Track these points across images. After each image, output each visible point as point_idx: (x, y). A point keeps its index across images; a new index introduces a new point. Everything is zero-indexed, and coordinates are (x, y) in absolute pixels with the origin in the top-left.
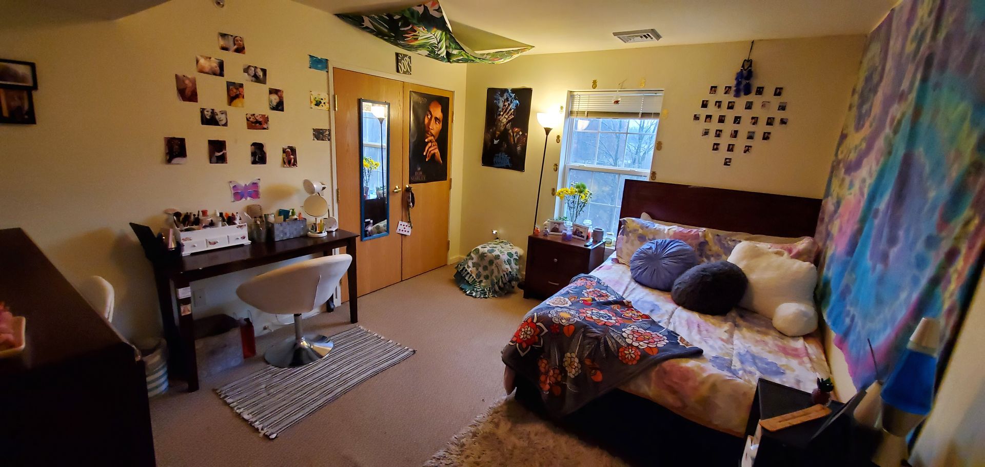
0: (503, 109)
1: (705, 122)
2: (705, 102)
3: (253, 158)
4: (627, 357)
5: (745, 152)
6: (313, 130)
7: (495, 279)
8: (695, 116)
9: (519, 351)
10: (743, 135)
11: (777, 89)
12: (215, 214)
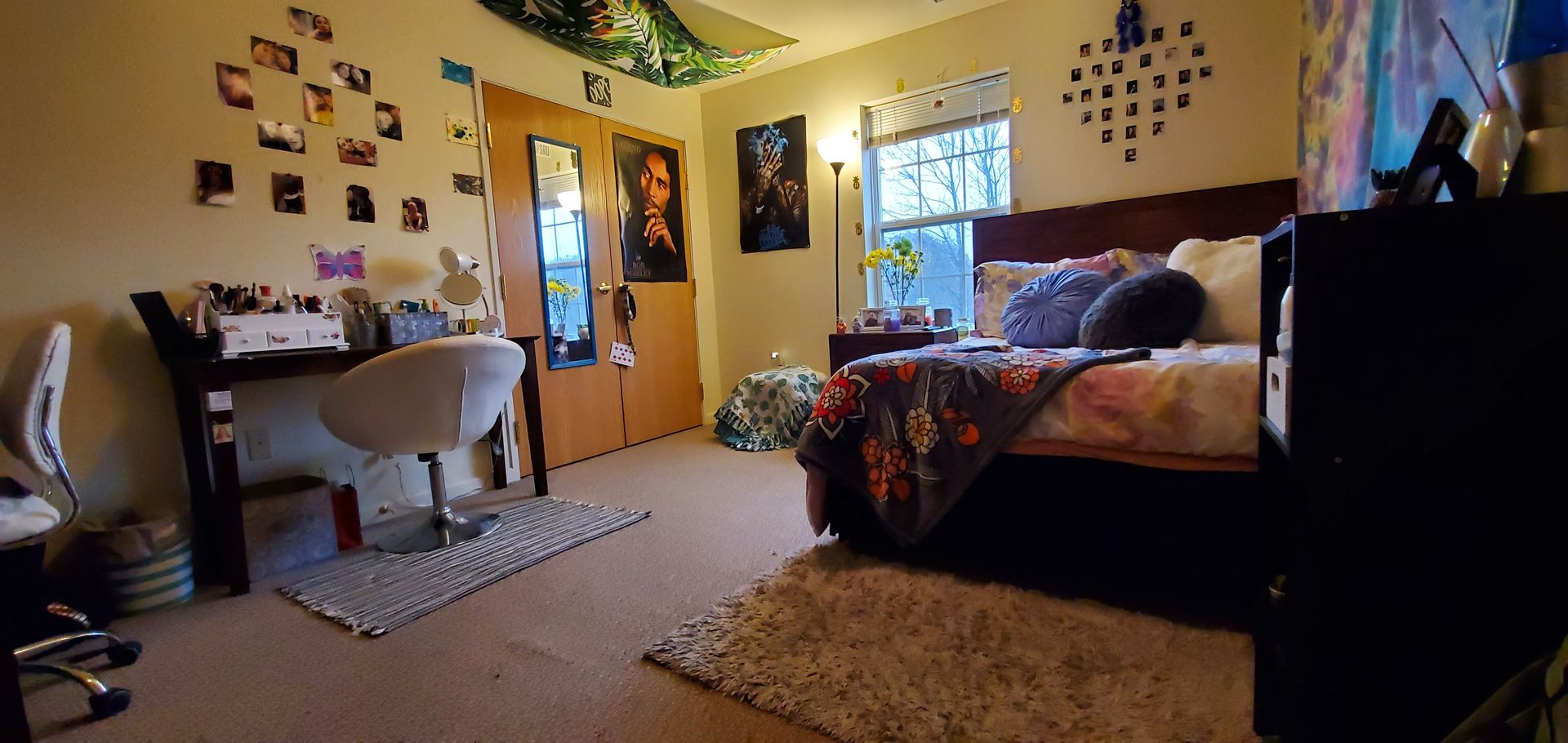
0: (764, 157)
1: (1082, 101)
2: (1076, 72)
3: (350, 209)
4: (1015, 382)
5: (1155, 133)
6: (453, 176)
7: (782, 419)
8: (1065, 96)
9: (826, 430)
10: (1145, 108)
11: (1183, 25)
12: (284, 294)
